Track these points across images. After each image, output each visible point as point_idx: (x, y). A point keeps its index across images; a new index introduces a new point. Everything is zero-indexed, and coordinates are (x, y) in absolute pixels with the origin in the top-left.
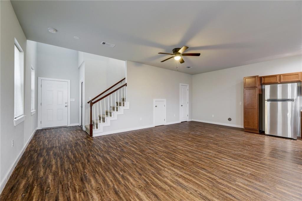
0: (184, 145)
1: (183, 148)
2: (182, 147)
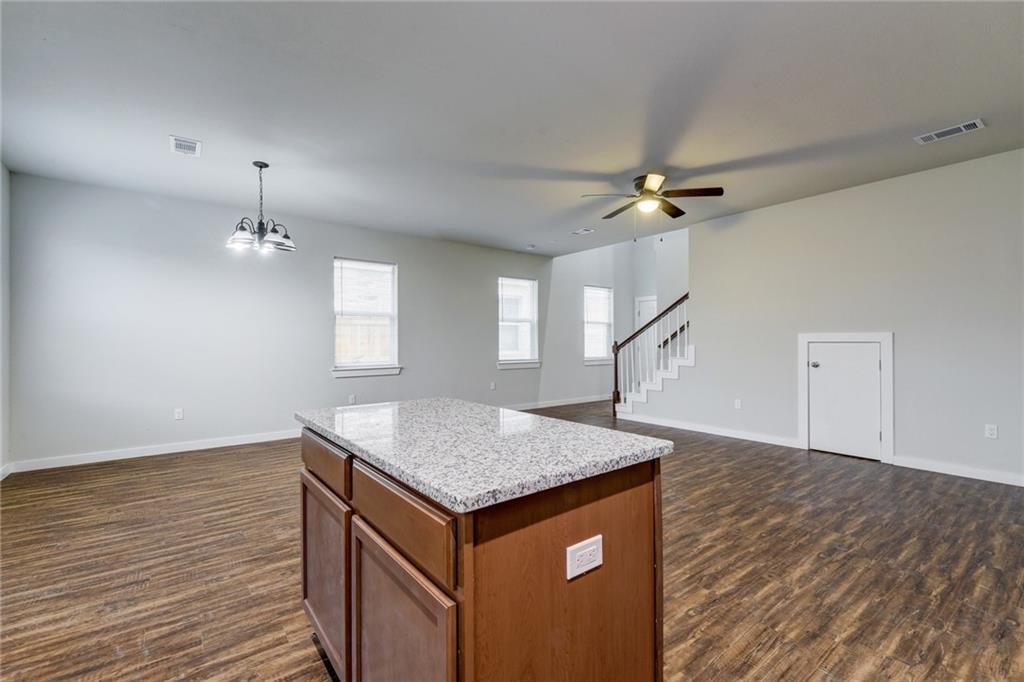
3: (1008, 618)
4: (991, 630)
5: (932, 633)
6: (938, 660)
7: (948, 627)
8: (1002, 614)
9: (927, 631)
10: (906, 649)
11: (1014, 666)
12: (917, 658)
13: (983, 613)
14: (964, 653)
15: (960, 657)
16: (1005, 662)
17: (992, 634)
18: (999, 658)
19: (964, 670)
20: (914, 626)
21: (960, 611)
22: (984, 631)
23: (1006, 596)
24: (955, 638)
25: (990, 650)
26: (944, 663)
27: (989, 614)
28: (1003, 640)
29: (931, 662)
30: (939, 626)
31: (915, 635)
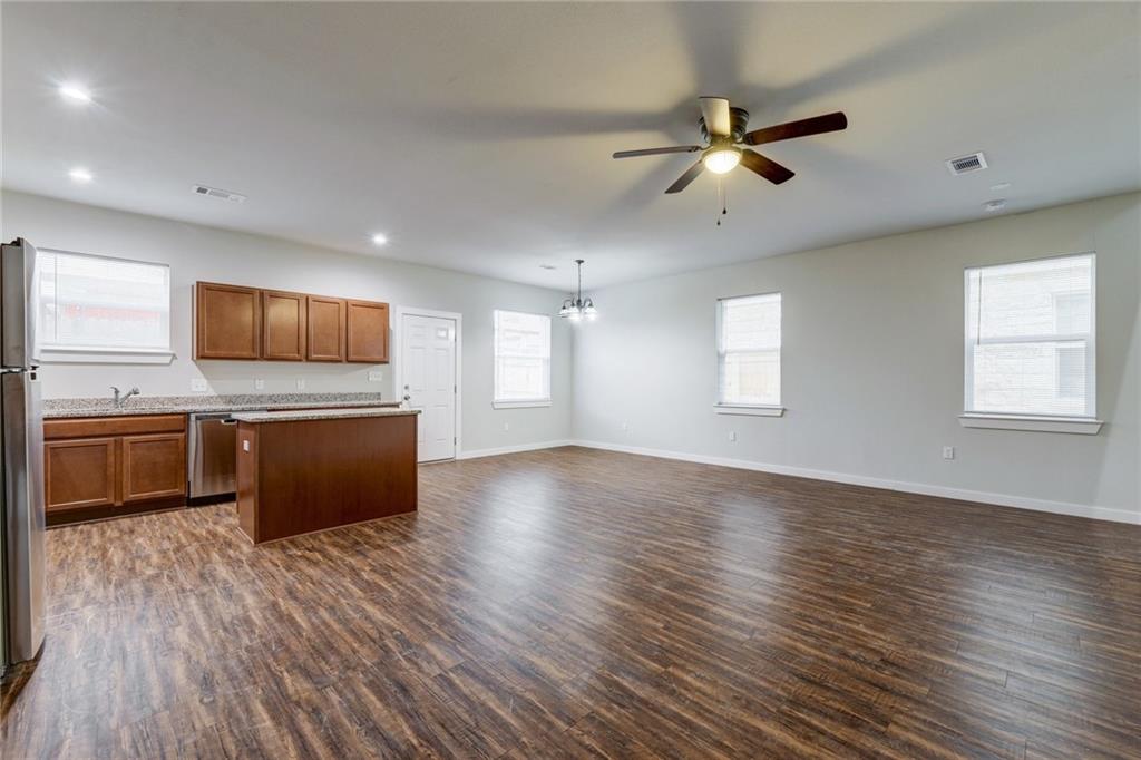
0: (680, 554)
1: (680, 541)
2: (685, 546)
3: (213, 701)
4: (217, 677)
5: (246, 640)
6: (225, 629)
7: (245, 655)
8: (221, 702)
9: (251, 640)
10: (247, 621)
11: (182, 660)
12: (236, 622)
13: (235, 688)
14: (217, 644)
15: (217, 640)
16: (189, 658)
17: (213, 674)
18: (194, 658)
19: (207, 635)
20: (261, 637)
21: (251, 675)
22: (221, 672)
23: (236, 731)
24: (231, 649)
25: (203, 660)
26: (220, 631)
27: (231, 692)
28: (202, 674)
29: (227, 625)
30: (248, 649)
31: (252, 631)
